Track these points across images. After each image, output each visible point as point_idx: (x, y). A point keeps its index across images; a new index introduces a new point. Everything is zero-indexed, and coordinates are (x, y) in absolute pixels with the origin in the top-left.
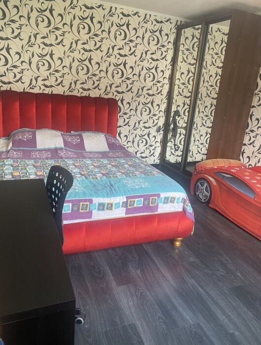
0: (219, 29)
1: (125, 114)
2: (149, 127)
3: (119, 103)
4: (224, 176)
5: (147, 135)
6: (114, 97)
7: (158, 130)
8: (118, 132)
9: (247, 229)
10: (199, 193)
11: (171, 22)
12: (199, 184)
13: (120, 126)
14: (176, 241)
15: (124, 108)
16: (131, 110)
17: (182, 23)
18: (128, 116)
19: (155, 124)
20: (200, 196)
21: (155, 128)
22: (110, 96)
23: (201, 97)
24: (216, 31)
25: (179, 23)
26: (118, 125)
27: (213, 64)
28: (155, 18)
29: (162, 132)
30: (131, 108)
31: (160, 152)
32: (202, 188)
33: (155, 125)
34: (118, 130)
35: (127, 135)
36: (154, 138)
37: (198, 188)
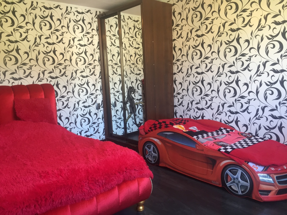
0: (129, 17)
1: (63, 97)
2: (89, 106)
3: (55, 88)
4: (166, 134)
5: (88, 113)
6: (48, 83)
7: (98, 108)
8: (59, 115)
9: (196, 177)
10: (148, 155)
11: (91, 12)
12: (146, 147)
13: (60, 110)
14: (140, 206)
15: (61, 91)
16: (68, 92)
17: (101, 13)
18: (66, 99)
19: (94, 102)
20: (149, 158)
21: (95, 106)
22: (44, 82)
23: (127, 74)
24: (128, 19)
25: (98, 13)
26: (58, 108)
27: (131, 46)
28: (76, 10)
29: (102, 109)
30: (67, 91)
31: (103, 128)
32: (150, 150)
33: (94, 104)
34: (58, 113)
35: (69, 117)
36: (96, 115)
37: (146, 152)
